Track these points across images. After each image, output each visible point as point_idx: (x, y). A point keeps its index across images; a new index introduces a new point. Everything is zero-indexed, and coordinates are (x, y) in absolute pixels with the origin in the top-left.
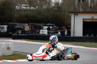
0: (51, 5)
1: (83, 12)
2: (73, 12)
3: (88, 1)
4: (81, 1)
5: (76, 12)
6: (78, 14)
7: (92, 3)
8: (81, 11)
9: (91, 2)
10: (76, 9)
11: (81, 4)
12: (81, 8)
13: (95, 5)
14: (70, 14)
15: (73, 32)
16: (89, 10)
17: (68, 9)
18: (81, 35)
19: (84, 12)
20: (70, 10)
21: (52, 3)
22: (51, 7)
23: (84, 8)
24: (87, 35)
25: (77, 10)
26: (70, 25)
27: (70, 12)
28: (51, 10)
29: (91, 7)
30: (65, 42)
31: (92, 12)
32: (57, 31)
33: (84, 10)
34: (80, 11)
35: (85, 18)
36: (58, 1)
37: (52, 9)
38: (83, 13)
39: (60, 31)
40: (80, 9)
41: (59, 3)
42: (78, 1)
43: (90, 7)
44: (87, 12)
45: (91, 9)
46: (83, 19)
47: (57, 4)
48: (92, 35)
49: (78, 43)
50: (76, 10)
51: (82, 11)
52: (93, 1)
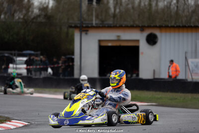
0: (33, 12)
1: (98, 25)
2: (78, 25)
3: (108, 2)
4: (94, 3)
5: (84, 26)
6: (87, 31)
7: (116, 6)
8: (94, 25)
9: (114, 4)
10: (85, 20)
11: (94, 9)
12: (94, 19)
13: (124, 10)
14: (71, 30)
16: (111, 22)
17: (68, 19)
19: (101, 26)
20: (71, 21)
21: (33, 8)
22: (32, 17)
23: (100, 17)
25: (87, 22)
26: (73, 54)
27: (71, 27)
28: (33, 22)
29: (114, 16)
31: (118, 25)
32: (45, 66)
33: (100, 22)
34: (92, 24)
35: (102, 38)
36: (47, 4)
37: (35, 20)
38: (97, 27)
39: (52, 66)
40: (92, 20)
41: (47, 7)
42: (89, 4)
43: (112, 15)
44: (106, 26)
45: (116, 19)
46: (100, 41)
47: (44, 9)
50: (84, 22)
51: (96, 24)
52: (119, 2)
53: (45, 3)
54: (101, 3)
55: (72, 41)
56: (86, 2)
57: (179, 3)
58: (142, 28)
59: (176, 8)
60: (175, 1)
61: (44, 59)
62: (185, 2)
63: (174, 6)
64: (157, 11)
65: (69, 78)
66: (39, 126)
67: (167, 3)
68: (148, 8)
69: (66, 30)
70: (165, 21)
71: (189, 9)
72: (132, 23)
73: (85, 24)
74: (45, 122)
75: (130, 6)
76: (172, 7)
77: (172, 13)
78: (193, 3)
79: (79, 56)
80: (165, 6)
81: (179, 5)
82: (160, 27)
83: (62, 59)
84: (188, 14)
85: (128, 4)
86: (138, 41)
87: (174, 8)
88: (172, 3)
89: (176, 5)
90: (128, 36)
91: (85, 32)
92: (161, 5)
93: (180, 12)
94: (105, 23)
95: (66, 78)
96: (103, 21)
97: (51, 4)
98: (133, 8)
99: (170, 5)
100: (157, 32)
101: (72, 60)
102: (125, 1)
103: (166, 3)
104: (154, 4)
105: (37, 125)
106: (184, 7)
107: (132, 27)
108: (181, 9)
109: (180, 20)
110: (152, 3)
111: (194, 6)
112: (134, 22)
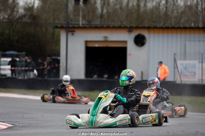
0: (18, 12)
1: (85, 26)
2: (65, 26)
3: (95, 3)
4: (81, 3)
5: (70, 26)
6: (74, 31)
7: (103, 7)
8: (81, 25)
9: (101, 4)
10: (72, 21)
11: (81, 10)
12: (81, 19)
13: (111, 10)
14: (57, 30)
15: (65, 69)
16: (98, 23)
17: (54, 20)
19: (88, 26)
20: (57, 22)
21: (18, 8)
22: (17, 17)
23: (87, 18)
24: (96, 76)
25: (73, 23)
26: (59, 55)
27: (57, 27)
28: (18, 22)
29: (102, 16)
31: (105, 26)
33: (87, 23)
34: (79, 24)
35: (89, 39)
36: (32, 4)
37: (20, 21)
38: (84, 28)
40: (79, 21)
41: (33, 6)
42: (75, 4)
43: (99, 16)
44: (93, 26)
45: (103, 19)
46: (86, 42)
47: (29, 9)
48: (106, 76)
50: (70, 23)
51: (82, 24)
52: (106, 3)
53: (31, 3)
54: (88, 3)
55: (58, 42)
56: (73, 2)
57: (169, 4)
58: (130, 29)
59: (165, 9)
60: (164, 2)
61: (29, 60)
62: (174, 3)
63: (163, 6)
64: (145, 12)
65: (54, 79)
66: (23, 128)
67: (156, 3)
68: (136, 8)
69: (52, 30)
70: (154, 22)
71: (178, 10)
72: (119, 24)
73: (72, 24)
75: (118, 7)
76: (161, 8)
77: (161, 14)
78: (182, 4)
79: (65, 57)
80: (153, 7)
81: (168, 6)
82: (149, 28)
83: (47, 60)
84: (177, 14)
85: (115, 5)
86: (126, 42)
87: (163, 9)
88: (161, 4)
89: (165, 5)
90: (116, 37)
91: (71, 33)
92: (150, 5)
93: (169, 13)
94: (92, 23)
95: (52, 79)
97: (37, 4)
98: (121, 8)
99: (159, 5)
100: (145, 33)
101: (58, 61)
102: (113, 2)
103: (154, 3)
104: (142, 5)
105: (21, 127)
106: (173, 7)
107: (120, 28)
108: (170, 10)
109: (169, 22)
110: (140, 3)
111: (184, 7)
112: (122, 22)
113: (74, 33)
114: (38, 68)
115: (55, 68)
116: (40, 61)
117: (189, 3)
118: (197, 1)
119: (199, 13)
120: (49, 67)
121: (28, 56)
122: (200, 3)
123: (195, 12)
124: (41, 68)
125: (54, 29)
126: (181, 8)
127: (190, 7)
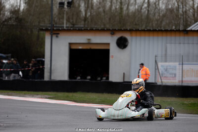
0: (4, 14)
1: (69, 28)
2: (49, 28)
3: (79, 6)
4: (65, 7)
5: (55, 29)
6: (58, 34)
7: (87, 10)
8: (65, 28)
9: (85, 7)
10: (56, 24)
11: (65, 12)
12: (65, 22)
13: (94, 13)
14: (42, 32)
15: (49, 71)
16: (82, 26)
17: (39, 22)
18: (65, 77)
19: (72, 29)
20: (41, 25)
21: (5, 11)
22: (4, 20)
23: (71, 21)
24: (79, 78)
25: (57, 25)
26: (43, 56)
27: (42, 30)
28: (4, 25)
29: (85, 19)
30: (32, 93)
31: (89, 29)
33: (72, 26)
34: (63, 27)
35: (73, 42)
36: (18, 7)
37: (6, 23)
38: (68, 30)
40: (63, 24)
42: (59, 7)
43: (83, 19)
44: (77, 29)
45: (86, 22)
46: (70, 44)
47: (15, 12)
49: (60, 94)
51: (66, 27)
52: (90, 6)
54: (72, 6)
55: (43, 44)
57: (150, 7)
58: (113, 32)
59: (147, 12)
60: (146, 5)
61: (15, 62)
62: (156, 6)
63: (145, 9)
64: (128, 15)
65: (39, 80)
66: (7, 128)
67: (138, 6)
68: (119, 11)
69: (37, 32)
70: (136, 24)
71: (159, 13)
72: (102, 26)
73: (56, 27)
74: (14, 124)
75: (101, 10)
76: (143, 11)
77: (143, 17)
78: (164, 7)
79: (49, 59)
80: (135, 9)
81: (149, 9)
82: (131, 31)
83: (32, 62)
84: (159, 17)
85: (99, 8)
86: (109, 44)
87: (145, 11)
88: (143, 7)
89: (147, 8)
90: (99, 39)
91: (56, 35)
92: (132, 8)
93: (151, 16)
94: (76, 26)
95: (36, 80)
96: (74, 25)
97: (23, 6)
98: (104, 11)
99: (141, 9)
100: (127, 36)
102: (97, 5)
103: (136, 6)
104: (125, 8)
105: (5, 127)
106: (155, 10)
107: (103, 30)
108: (152, 12)
109: (151, 24)
110: (123, 7)
111: (165, 10)
112: (105, 25)
113: (59, 35)
114: (23, 69)
115: (39, 69)
116: (25, 62)
117: (170, 7)
118: (178, 4)
119: (180, 16)
120: (34, 68)
121: (13, 58)
122: (181, 7)
123: (176, 16)
124: (27, 69)
125: (39, 32)
126: (162, 11)
127: (171, 11)
